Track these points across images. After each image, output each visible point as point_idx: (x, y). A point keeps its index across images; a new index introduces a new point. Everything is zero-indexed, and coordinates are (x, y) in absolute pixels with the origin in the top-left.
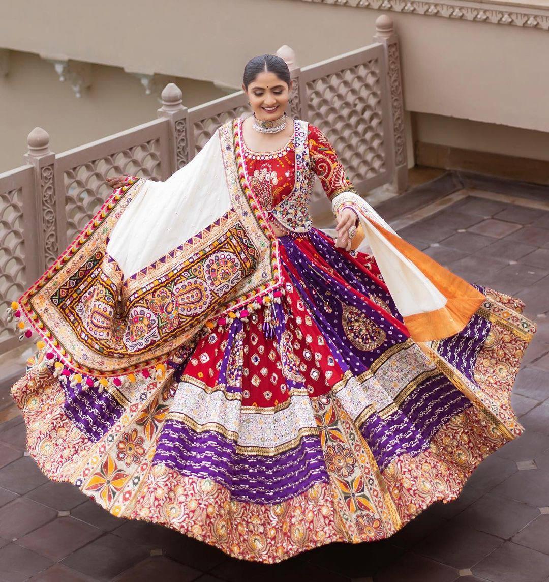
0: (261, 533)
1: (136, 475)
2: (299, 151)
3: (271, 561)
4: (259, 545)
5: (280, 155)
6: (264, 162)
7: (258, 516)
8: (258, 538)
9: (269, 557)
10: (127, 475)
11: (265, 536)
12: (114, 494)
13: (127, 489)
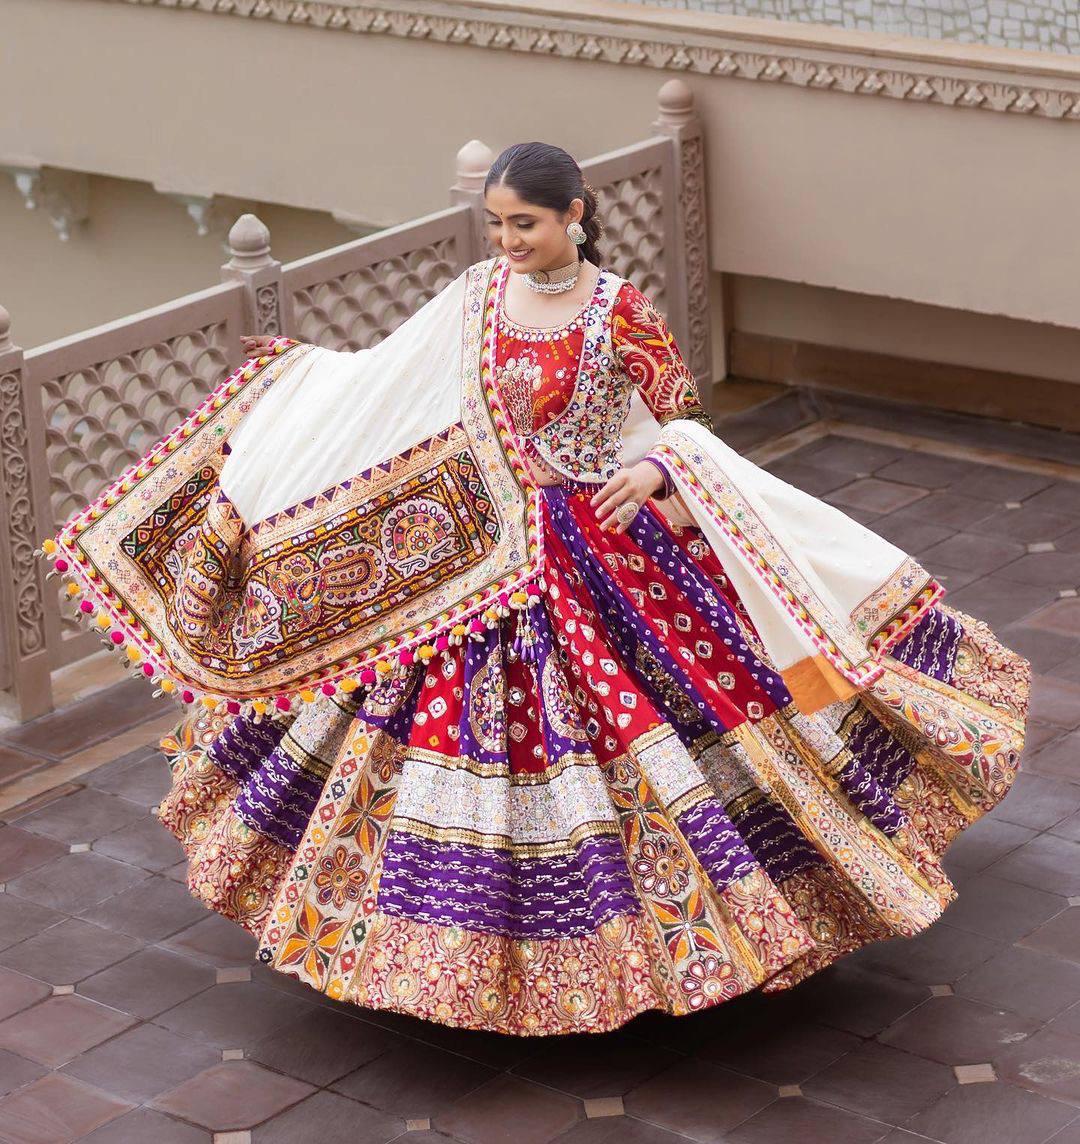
0: (583, 984)
1: (356, 921)
2: (592, 334)
3: (601, 1028)
4: (580, 1005)
5: (556, 337)
6: (527, 345)
7: (578, 957)
8: (580, 993)
9: (600, 1021)
10: (340, 924)
11: (591, 987)
12: (326, 960)
13: (345, 949)
